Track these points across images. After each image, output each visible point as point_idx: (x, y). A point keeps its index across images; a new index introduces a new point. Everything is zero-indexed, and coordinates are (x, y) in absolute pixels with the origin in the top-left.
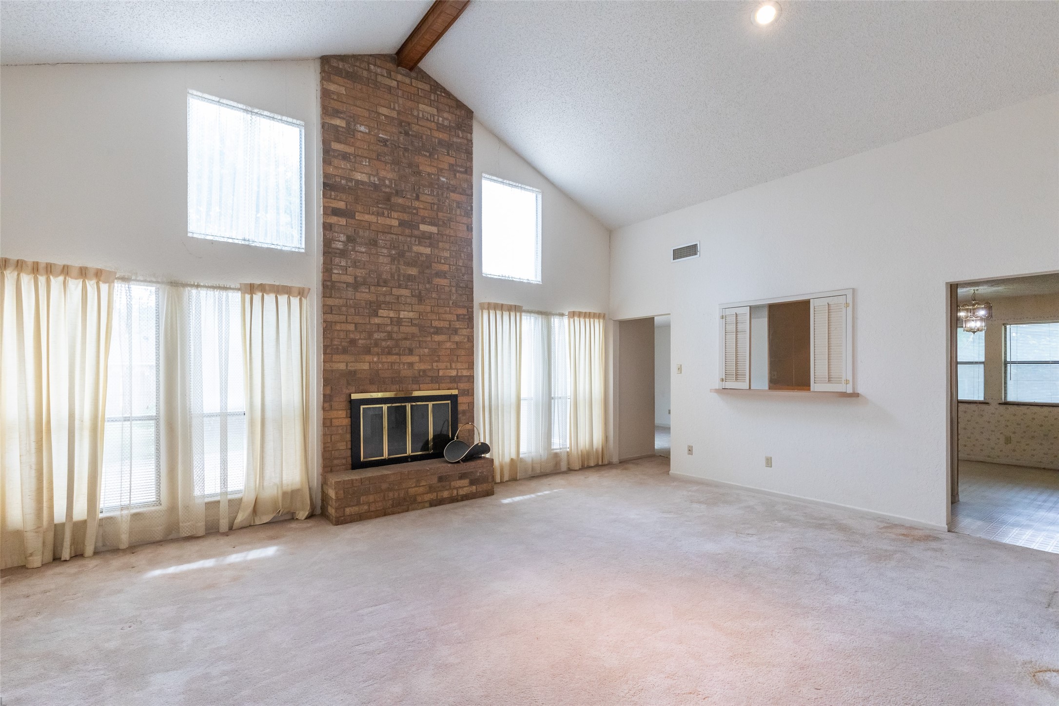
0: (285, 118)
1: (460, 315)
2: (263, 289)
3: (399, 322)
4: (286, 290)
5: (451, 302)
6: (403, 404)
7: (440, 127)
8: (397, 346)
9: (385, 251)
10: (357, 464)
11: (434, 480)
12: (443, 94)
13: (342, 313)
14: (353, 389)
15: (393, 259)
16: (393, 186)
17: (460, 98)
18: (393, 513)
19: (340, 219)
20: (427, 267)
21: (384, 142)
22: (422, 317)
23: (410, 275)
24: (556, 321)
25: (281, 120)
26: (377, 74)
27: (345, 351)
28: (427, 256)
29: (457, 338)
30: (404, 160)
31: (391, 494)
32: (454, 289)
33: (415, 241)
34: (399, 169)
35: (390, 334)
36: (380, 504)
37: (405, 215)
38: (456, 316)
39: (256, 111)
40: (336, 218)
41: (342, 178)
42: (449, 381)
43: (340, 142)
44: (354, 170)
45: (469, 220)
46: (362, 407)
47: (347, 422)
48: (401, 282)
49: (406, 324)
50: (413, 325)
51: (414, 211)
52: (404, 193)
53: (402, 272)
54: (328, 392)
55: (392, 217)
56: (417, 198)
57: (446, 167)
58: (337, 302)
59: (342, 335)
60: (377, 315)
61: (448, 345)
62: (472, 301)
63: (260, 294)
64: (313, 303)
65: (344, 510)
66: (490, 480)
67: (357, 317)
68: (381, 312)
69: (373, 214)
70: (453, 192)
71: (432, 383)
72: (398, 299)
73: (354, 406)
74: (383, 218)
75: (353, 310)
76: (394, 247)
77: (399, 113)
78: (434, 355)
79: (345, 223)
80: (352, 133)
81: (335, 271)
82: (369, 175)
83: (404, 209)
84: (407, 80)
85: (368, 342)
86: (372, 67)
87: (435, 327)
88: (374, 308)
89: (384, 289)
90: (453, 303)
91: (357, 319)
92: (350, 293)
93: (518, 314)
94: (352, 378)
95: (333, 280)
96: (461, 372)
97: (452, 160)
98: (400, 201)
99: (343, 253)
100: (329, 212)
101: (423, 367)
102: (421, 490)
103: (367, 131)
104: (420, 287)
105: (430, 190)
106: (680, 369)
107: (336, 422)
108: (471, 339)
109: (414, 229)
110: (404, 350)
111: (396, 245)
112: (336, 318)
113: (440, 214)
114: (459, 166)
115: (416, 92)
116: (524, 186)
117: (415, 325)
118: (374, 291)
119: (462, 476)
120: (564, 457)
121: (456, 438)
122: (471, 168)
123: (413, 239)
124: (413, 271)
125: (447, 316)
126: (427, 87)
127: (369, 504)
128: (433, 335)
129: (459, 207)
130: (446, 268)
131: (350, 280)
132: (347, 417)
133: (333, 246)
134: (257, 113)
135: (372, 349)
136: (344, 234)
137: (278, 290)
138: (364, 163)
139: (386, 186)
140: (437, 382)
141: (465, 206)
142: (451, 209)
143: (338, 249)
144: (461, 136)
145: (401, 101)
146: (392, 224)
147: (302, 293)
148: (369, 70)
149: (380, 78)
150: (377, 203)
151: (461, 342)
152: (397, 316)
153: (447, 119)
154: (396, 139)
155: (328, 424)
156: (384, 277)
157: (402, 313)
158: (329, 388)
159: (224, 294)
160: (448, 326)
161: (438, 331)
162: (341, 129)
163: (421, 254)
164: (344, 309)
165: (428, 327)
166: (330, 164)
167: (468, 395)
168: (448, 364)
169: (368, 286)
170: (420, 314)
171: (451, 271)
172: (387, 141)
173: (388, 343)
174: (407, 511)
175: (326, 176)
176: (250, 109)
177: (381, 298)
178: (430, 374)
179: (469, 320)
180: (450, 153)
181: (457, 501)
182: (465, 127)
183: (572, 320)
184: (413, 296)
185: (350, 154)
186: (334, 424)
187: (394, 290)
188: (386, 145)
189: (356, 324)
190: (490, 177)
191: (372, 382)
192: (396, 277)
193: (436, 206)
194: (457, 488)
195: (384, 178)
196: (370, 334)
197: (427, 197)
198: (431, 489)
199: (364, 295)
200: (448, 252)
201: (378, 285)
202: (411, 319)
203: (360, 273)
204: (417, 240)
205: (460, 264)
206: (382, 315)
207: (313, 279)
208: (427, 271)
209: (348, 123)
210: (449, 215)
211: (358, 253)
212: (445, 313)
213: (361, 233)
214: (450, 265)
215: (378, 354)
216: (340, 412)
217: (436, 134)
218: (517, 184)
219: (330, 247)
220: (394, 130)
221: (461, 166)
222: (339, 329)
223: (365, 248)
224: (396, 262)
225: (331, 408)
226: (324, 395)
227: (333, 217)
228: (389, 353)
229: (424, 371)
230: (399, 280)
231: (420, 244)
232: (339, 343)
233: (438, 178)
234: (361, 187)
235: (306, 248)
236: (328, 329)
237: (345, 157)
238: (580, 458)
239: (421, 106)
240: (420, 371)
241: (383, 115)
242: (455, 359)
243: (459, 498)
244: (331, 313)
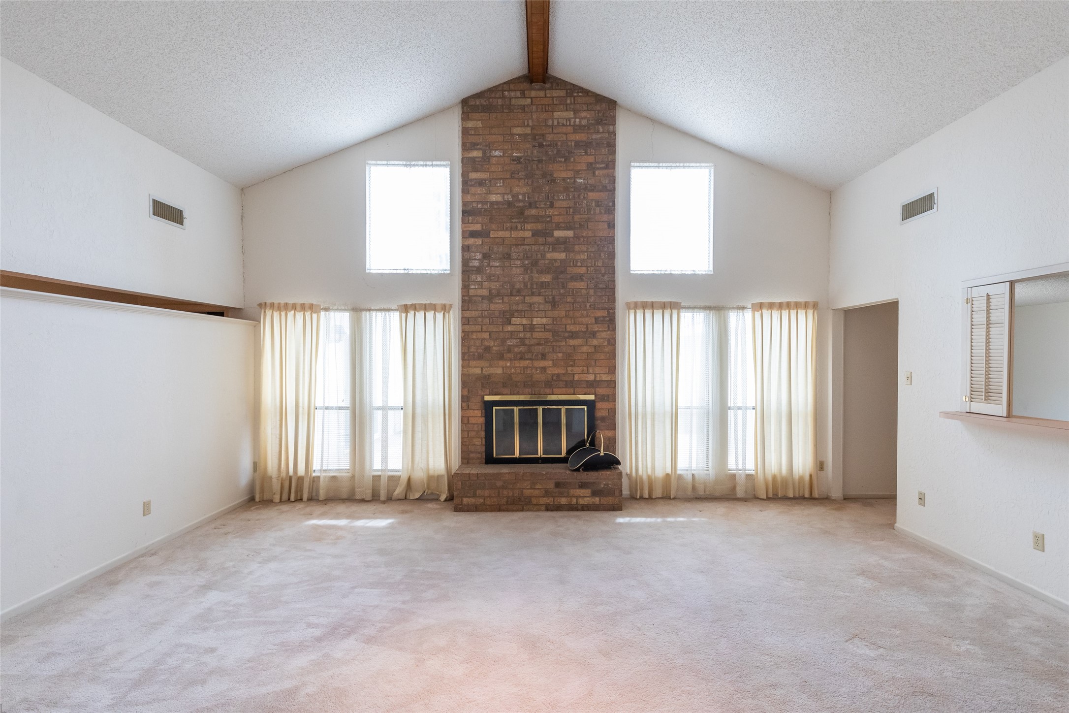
0: (434, 163)
1: (598, 317)
2: (415, 308)
3: (532, 328)
4: (433, 307)
5: (588, 305)
6: (534, 407)
7: (578, 129)
8: (530, 351)
9: (518, 262)
10: (490, 460)
11: (551, 485)
12: (580, 94)
13: (478, 323)
14: (487, 391)
15: (526, 269)
16: (527, 199)
17: (598, 92)
18: (508, 510)
19: (476, 240)
20: (562, 272)
21: (518, 159)
22: (556, 322)
23: (542, 283)
25: (432, 165)
26: (510, 99)
27: (480, 357)
28: (562, 261)
29: (595, 342)
30: (537, 172)
31: (505, 492)
32: (592, 292)
33: (549, 248)
34: (532, 182)
35: (522, 340)
36: (495, 499)
37: (538, 224)
38: (594, 319)
39: (413, 163)
40: (473, 239)
41: (478, 202)
42: (585, 386)
43: (477, 171)
44: (490, 192)
45: (611, 217)
46: (494, 408)
47: (482, 420)
48: (534, 290)
49: (538, 330)
50: (546, 330)
51: (548, 219)
52: (538, 203)
53: (535, 280)
54: (466, 393)
55: (526, 229)
56: (552, 206)
57: (584, 167)
58: (474, 314)
59: (478, 343)
60: (510, 324)
61: (585, 349)
62: (614, 301)
63: (413, 312)
64: (454, 317)
65: (462, 500)
66: (617, 493)
67: (491, 326)
68: (514, 320)
69: (507, 230)
70: (592, 191)
71: (566, 387)
72: (531, 306)
73: (488, 406)
74: (516, 232)
75: (487, 320)
76: (527, 257)
77: (532, 129)
78: (569, 358)
79: (480, 243)
80: (487, 160)
81: (472, 287)
82: (503, 194)
83: (537, 219)
84: (542, 94)
85: (502, 348)
86: (506, 93)
87: (570, 332)
88: (507, 317)
89: (517, 298)
90: (590, 306)
91: (492, 328)
92: (485, 305)
93: (674, 312)
94: (486, 381)
95: (471, 294)
96: (600, 377)
97: (591, 159)
98: (533, 212)
99: (479, 270)
100: (467, 235)
101: (556, 371)
102: (537, 492)
103: (501, 154)
104: (553, 292)
105: (565, 194)
106: (909, 378)
107: (472, 420)
108: (612, 342)
109: (547, 237)
110: (537, 356)
111: (529, 255)
112: (473, 328)
113: (577, 217)
114: (598, 163)
115: (551, 102)
116: (691, 164)
117: (548, 330)
118: (507, 301)
119: (583, 486)
121: (588, 444)
122: (613, 162)
123: (547, 247)
124: (546, 278)
125: (583, 319)
126: (562, 93)
127: (484, 498)
128: (567, 340)
129: (598, 206)
130: (583, 270)
131: (485, 292)
132: (482, 416)
133: (471, 264)
134: (414, 165)
135: (505, 354)
136: (480, 252)
137: (426, 308)
138: (498, 185)
139: (520, 201)
140: (572, 387)
141: (606, 203)
142: (589, 210)
143: (475, 267)
144: (601, 130)
145: (535, 116)
146: (525, 236)
147: (445, 309)
148: (503, 97)
149: (514, 101)
150: (511, 218)
151: (599, 346)
152: (530, 323)
153: (584, 118)
154: (529, 154)
155: (466, 422)
156: (517, 286)
157: (535, 319)
158: (466, 390)
159: (387, 314)
160: (585, 330)
161: (574, 335)
162: (478, 159)
163: (555, 260)
164: (480, 319)
165: (563, 332)
166: (468, 193)
167: (608, 400)
168: (585, 368)
169: (502, 297)
170: (554, 319)
171: (589, 272)
172: (521, 158)
173: (521, 349)
174: (522, 510)
175: (464, 204)
176: (408, 163)
177: (514, 307)
178: (564, 378)
179: (610, 321)
180: (588, 151)
181: (577, 510)
182: (606, 120)
183: (758, 314)
184: (546, 302)
185: (485, 180)
186: (470, 422)
187: (527, 298)
188: (520, 163)
189: (490, 333)
190: (641, 164)
191: (505, 385)
192: (529, 286)
193: (571, 210)
194: (577, 497)
195: (518, 194)
196: (504, 341)
197: (562, 202)
198: (547, 493)
199: (498, 305)
200: (586, 254)
201: (511, 295)
202: (544, 325)
203: (494, 285)
204: (551, 247)
205: (599, 265)
206: (515, 323)
207: (454, 296)
208: (561, 276)
209: (484, 152)
210: (586, 216)
211: (492, 268)
212: (582, 316)
213: (495, 248)
214: (587, 267)
215: (511, 360)
216: (476, 412)
217: (572, 137)
219: (468, 266)
220: (528, 146)
221: (602, 162)
222: (475, 338)
223: (498, 262)
224: (529, 272)
225: (468, 408)
226: (463, 396)
227: (471, 239)
228: (521, 359)
229: (558, 375)
230: (532, 288)
231: (554, 250)
232: (475, 350)
233: (575, 180)
234: (496, 207)
235: (451, 270)
236: (465, 338)
237: (481, 183)
238: (770, 484)
239: (556, 114)
240: (553, 375)
241: (517, 135)
242: (593, 363)
243: (579, 507)
244: (468, 324)
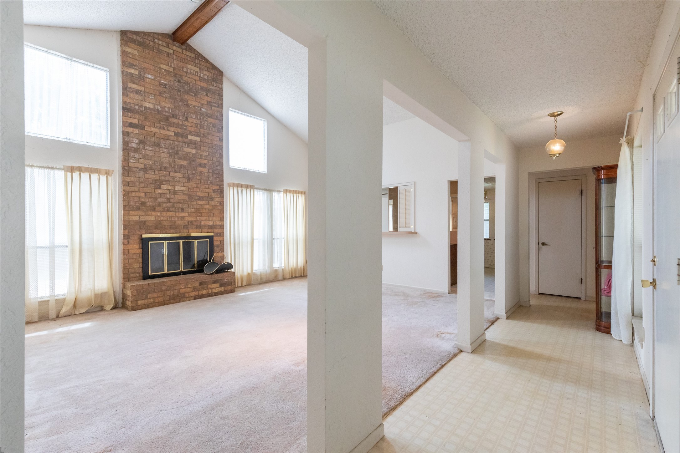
0: (95, 65)
1: (215, 189)
2: (80, 169)
3: (175, 192)
4: (98, 171)
5: (209, 182)
6: (177, 241)
7: (202, 79)
8: (173, 206)
9: (165, 150)
10: (146, 276)
11: (197, 284)
12: (203, 60)
13: (136, 186)
14: (144, 232)
15: (170, 155)
16: (171, 112)
17: (214, 63)
18: (170, 304)
19: (134, 130)
20: (193, 161)
21: (165, 86)
22: (190, 189)
23: (182, 165)
24: (276, 195)
25: (93, 66)
26: (159, 45)
27: (138, 209)
28: (193, 154)
29: (213, 203)
30: (177, 97)
31: (168, 293)
32: (211, 174)
33: (185, 145)
34: (174, 102)
35: (168, 199)
36: (161, 298)
37: (178, 129)
38: (212, 190)
39: (75, 59)
40: (131, 128)
41: (136, 105)
42: (207, 228)
43: (134, 83)
44: (144, 100)
45: (221, 134)
46: (150, 242)
47: (140, 251)
48: (176, 169)
49: (179, 194)
50: (184, 194)
51: (185, 128)
52: (178, 116)
53: (176, 163)
54: (126, 233)
55: (170, 130)
56: (187, 120)
57: (205, 102)
58: (132, 179)
59: (136, 199)
60: (160, 188)
61: (207, 207)
62: (223, 181)
63: (78, 173)
64: (116, 180)
65: (137, 302)
66: (233, 284)
67: (146, 189)
68: (162, 186)
69: (157, 127)
70: (211, 117)
71: (196, 229)
72: (174, 178)
73: (144, 242)
74: (164, 131)
75: (143, 185)
76: (171, 148)
77: (174, 69)
78: (198, 212)
79: (138, 132)
80: (142, 79)
81: (131, 161)
82: (155, 104)
83: (178, 126)
84: (180, 50)
85: (154, 204)
86: (156, 40)
87: (199, 196)
88: (158, 184)
89: (165, 172)
90: (210, 183)
91: (148, 190)
92: (141, 174)
93: (252, 190)
94: (142, 225)
95: (130, 166)
96: (216, 223)
97: (210, 99)
98: (175, 121)
99: (136, 150)
100: (127, 125)
101: (191, 219)
102: (189, 290)
103: (153, 78)
104: (188, 172)
105: (195, 115)
107: (132, 252)
108: (222, 204)
109: (184, 138)
110: (178, 209)
111: (172, 147)
112: (132, 189)
113: (202, 131)
114: (213, 103)
115: (186, 58)
116: (256, 117)
117: (185, 194)
118: (158, 174)
119: (215, 282)
120: (280, 271)
121: (212, 260)
122: (222, 104)
123: (184, 144)
124: (184, 163)
125: (206, 190)
126: (193, 55)
127: (154, 298)
128: (197, 201)
129: (214, 127)
130: (205, 162)
131: (142, 166)
132: (139, 248)
133: (130, 145)
134: (75, 61)
135: (156, 208)
136: (137, 138)
137: (91, 171)
138: (151, 97)
139: (166, 112)
140: (200, 228)
141: (218, 126)
142: (209, 128)
143: (133, 147)
144: (215, 85)
145: (175, 62)
146: (170, 134)
147: (108, 173)
148: (154, 42)
149: (161, 47)
150: (160, 121)
151: (215, 206)
152: (174, 189)
153: (206, 75)
154: (172, 84)
155: (127, 253)
156: (165, 165)
157: (177, 187)
158: (127, 231)
159: (52, 172)
160: (207, 196)
161: (200, 198)
162: (135, 76)
163: (190, 153)
164: (137, 184)
165: (194, 196)
166: (127, 96)
167: (220, 236)
168: (208, 218)
169: (154, 171)
170: (189, 188)
171: (209, 163)
172: (167, 85)
173: (167, 205)
174: (180, 302)
175: (124, 103)
176: (70, 58)
177: (163, 178)
178: (195, 223)
179: (221, 192)
180: (208, 94)
181: (212, 296)
182: (218, 80)
183: (285, 194)
184: (184, 177)
185: (141, 91)
186: (130, 252)
187: (171, 173)
188: (165, 87)
189: (145, 193)
190: (234, 110)
191: (156, 228)
192: (173, 166)
193: (199, 125)
194: (212, 289)
195: (164, 107)
196: (155, 199)
197: (193, 119)
198: (195, 289)
199: (151, 176)
200: (207, 152)
201: (161, 170)
202: (183, 191)
203: (148, 162)
204: (187, 144)
205: (215, 160)
206: (163, 188)
207: (116, 164)
208: (193, 163)
209: (140, 72)
210: (207, 131)
211: (147, 151)
212: (205, 188)
213: (149, 138)
214: (208, 160)
215: (160, 211)
216: (135, 245)
217: (199, 83)
218: (251, 116)
219: (128, 146)
220: (171, 79)
221: (216, 103)
222: (134, 196)
223: (151, 148)
224: (172, 157)
225: (129, 243)
226: (124, 235)
227: (130, 128)
228: (168, 211)
229: (192, 222)
230: (174, 167)
231: (188, 147)
232: (134, 204)
233: (201, 109)
234: (149, 111)
235: (111, 146)
236: (126, 195)
237: (138, 92)
238: (290, 273)
239: (189, 66)
240: (188, 222)
241: (164, 69)
242: (212, 215)
243: (213, 294)
244: (129, 186)
